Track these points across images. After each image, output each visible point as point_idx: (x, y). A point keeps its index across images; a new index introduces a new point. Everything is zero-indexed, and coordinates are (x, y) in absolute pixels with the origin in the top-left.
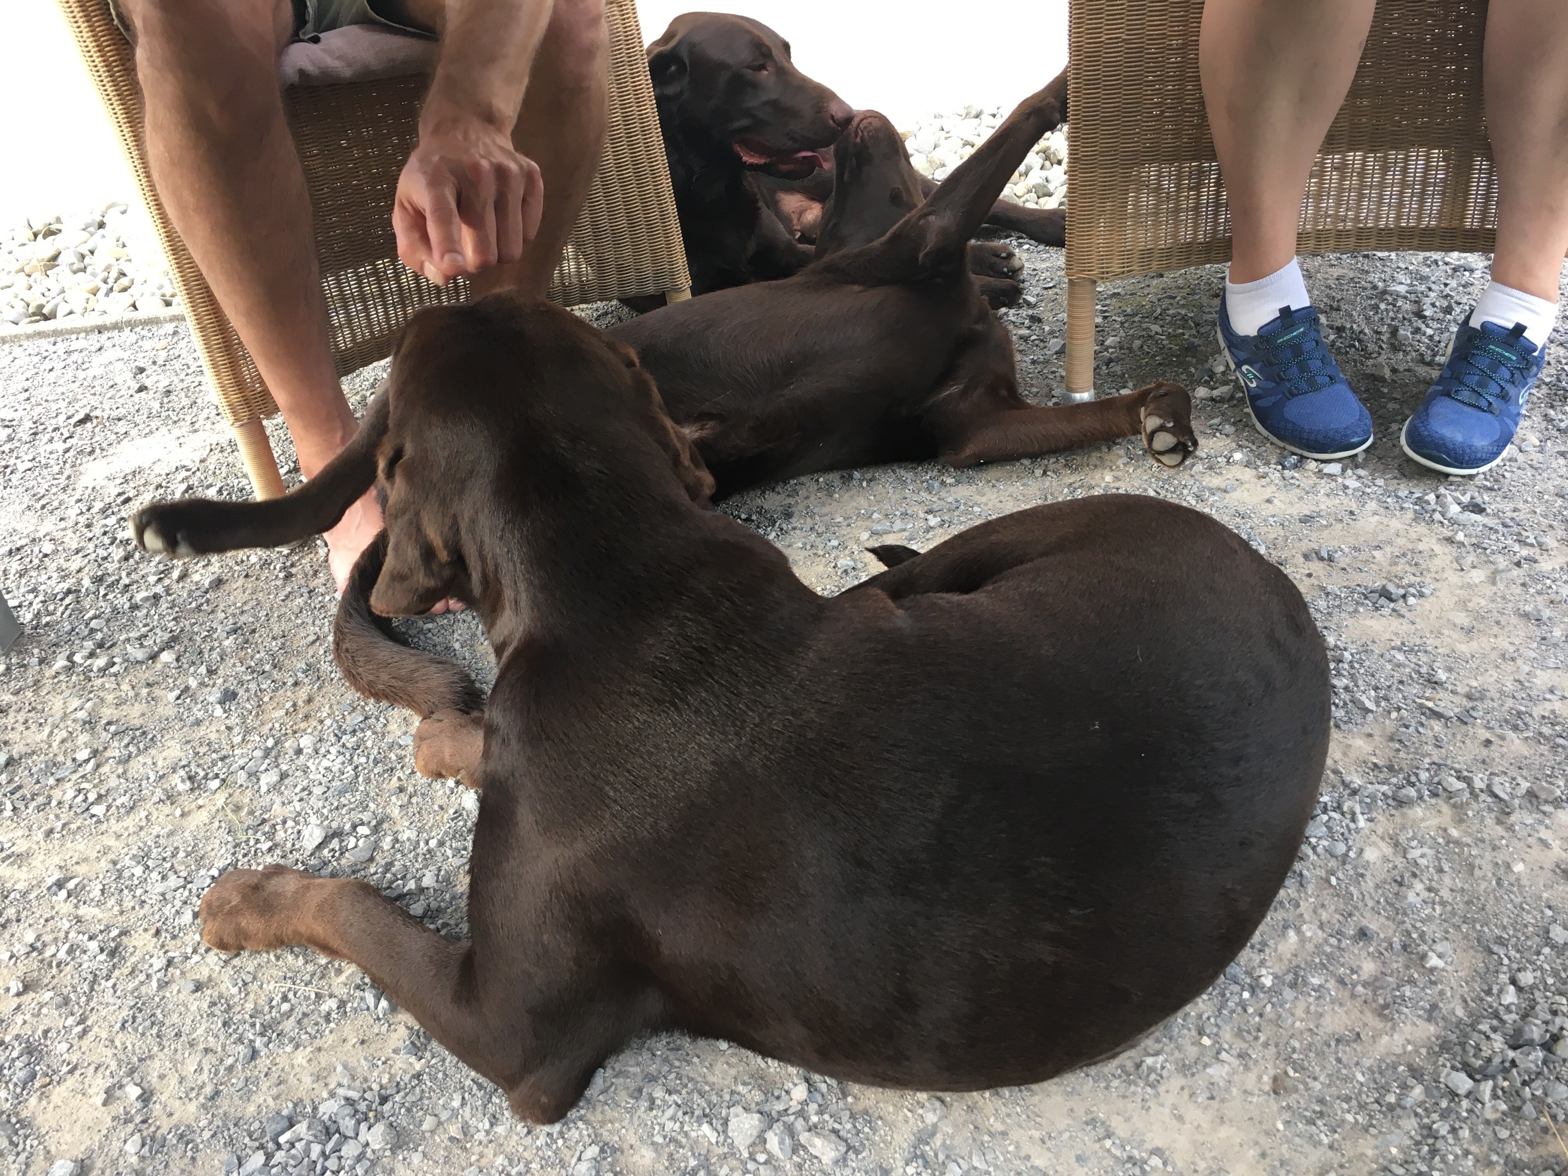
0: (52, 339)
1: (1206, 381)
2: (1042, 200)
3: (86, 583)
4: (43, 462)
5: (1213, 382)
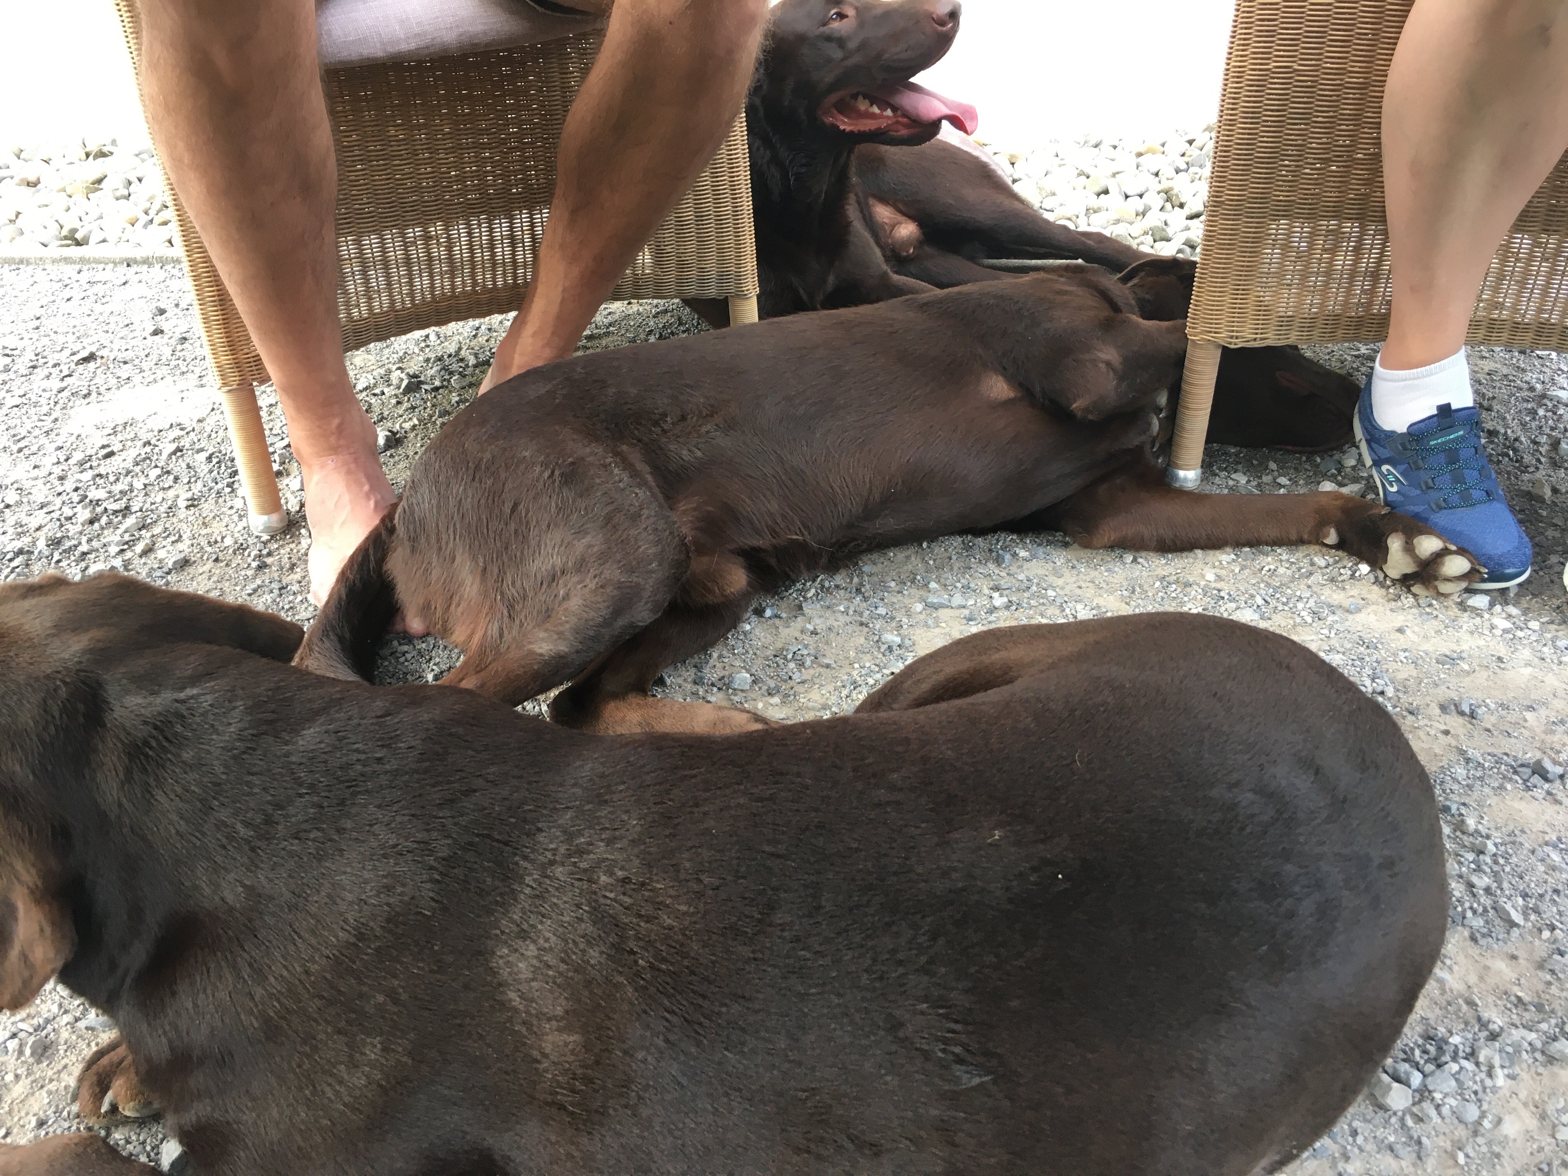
0: (77, 267)
1: (1333, 475)
2: (1158, 245)
3: (41, 544)
4: (34, 399)
5: (1341, 476)
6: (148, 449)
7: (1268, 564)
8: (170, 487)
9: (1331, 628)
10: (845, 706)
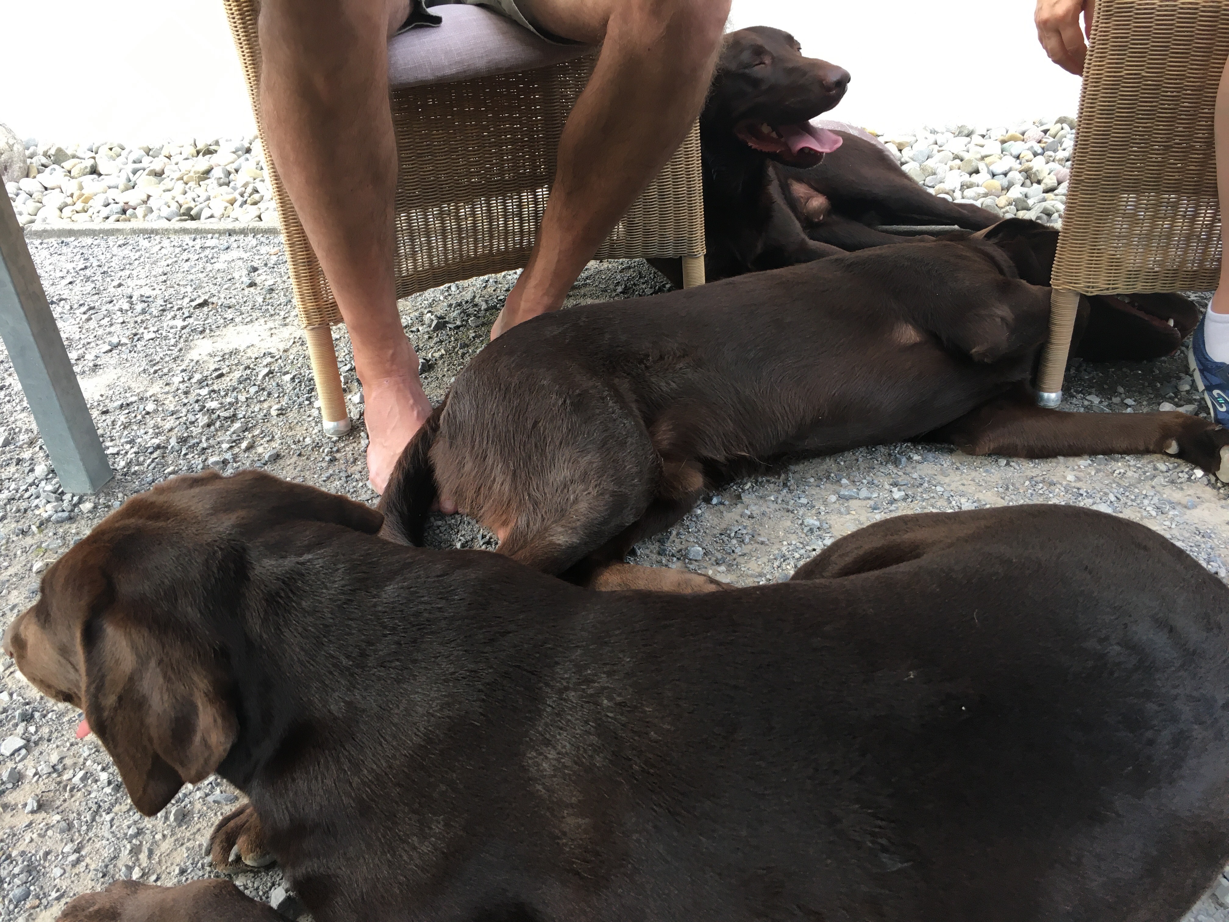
0: (193, 236)
1: (1171, 398)
3: (173, 442)
4: (164, 334)
5: (1178, 399)
6: (248, 372)
7: (1119, 468)
8: (265, 400)
9: (1172, 520)
10: (777, 575)
